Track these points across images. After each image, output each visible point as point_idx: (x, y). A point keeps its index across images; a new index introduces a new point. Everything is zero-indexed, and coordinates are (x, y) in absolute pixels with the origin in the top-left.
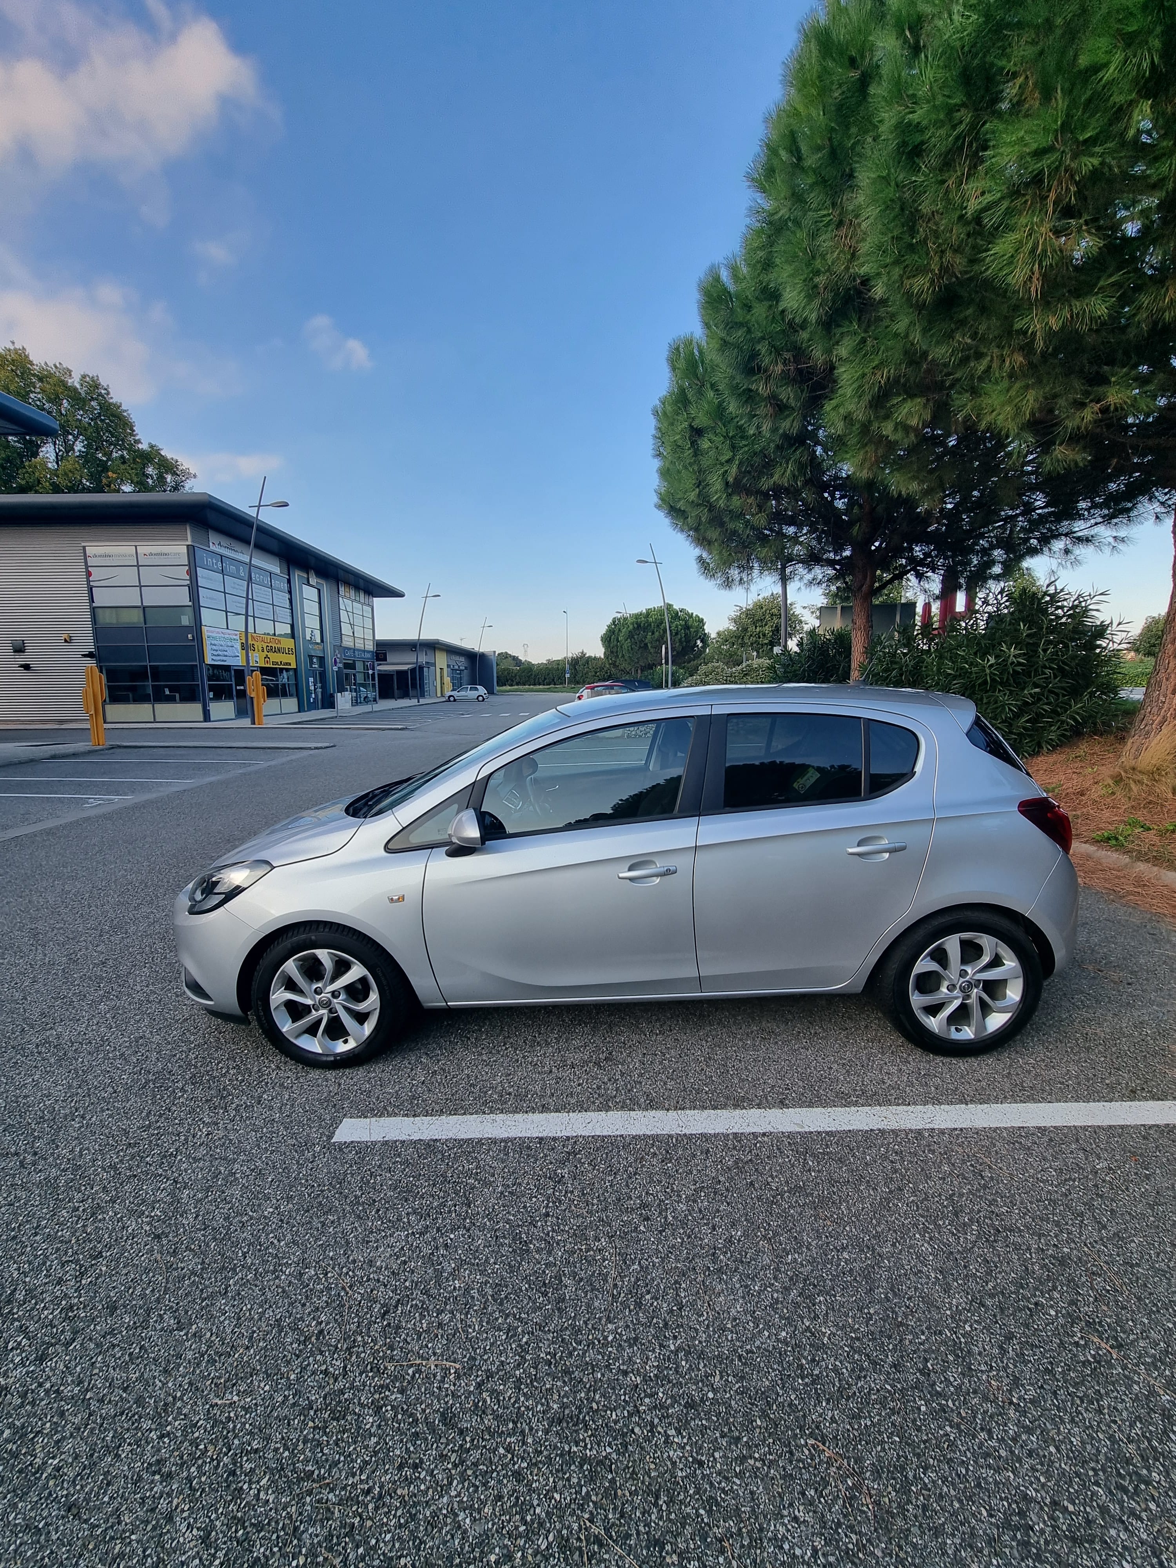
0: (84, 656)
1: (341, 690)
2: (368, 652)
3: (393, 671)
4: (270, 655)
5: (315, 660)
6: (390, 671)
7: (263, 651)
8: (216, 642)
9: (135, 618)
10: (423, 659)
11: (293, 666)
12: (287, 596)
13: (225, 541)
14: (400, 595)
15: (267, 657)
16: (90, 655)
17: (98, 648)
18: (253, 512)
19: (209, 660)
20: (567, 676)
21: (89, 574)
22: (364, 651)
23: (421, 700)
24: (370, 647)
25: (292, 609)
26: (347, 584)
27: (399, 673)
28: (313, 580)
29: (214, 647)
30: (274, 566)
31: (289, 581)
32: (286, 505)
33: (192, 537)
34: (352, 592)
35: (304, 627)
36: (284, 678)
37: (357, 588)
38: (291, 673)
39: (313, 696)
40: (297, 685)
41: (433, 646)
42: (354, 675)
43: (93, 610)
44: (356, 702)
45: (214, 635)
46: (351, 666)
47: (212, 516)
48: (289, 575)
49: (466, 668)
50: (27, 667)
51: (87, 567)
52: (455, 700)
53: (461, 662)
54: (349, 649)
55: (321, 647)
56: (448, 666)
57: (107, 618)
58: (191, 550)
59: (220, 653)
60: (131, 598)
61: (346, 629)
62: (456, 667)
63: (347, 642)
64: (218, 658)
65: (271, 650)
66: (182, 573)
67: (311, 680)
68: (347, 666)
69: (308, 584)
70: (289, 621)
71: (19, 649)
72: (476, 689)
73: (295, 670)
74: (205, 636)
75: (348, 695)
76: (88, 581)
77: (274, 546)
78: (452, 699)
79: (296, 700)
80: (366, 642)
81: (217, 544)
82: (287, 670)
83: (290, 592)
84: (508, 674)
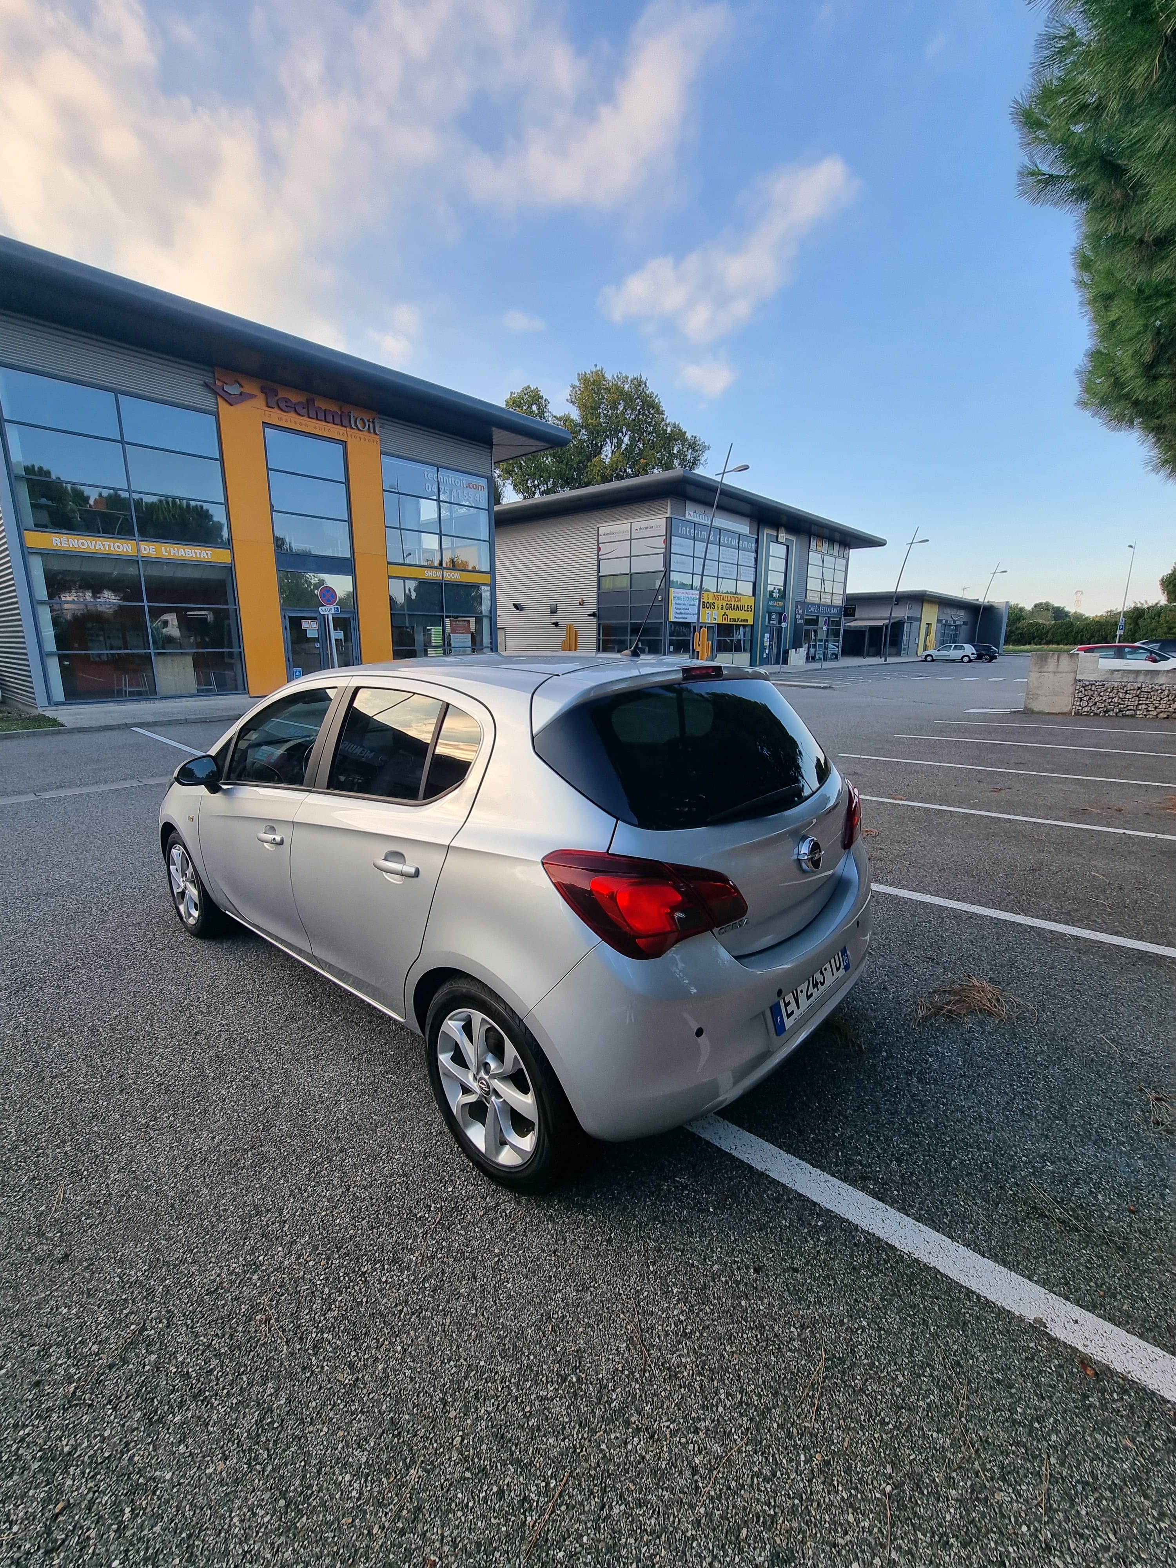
0: (590, 615)
1: (796, 645)
2: (835, 607)
3: (866, 627)
4: (728, 612)
5: (773, 617)
6: (861, 627)
7: (722, 609)
8: (680, 602)
9: (624, 583)
10: (901, 613)
11: (750, 622)
12: (754, 555)
13: (700, 509)
14: (879, 543)
15: (725, 614)
16: (594, 615)
17: (599, 609)
18: (718, 479)
19: (672, 619)
20: (1119, 632)
21: (599, 549)
22: (831, 606)
23: (888, 659)
24: (838, 601)
25: (756, 568)
26: (821, 537)
27: (872, 628)
28: (783, 536)
29: (678, 606)
30: (743, 527)
31: (757, 541)
32: (746, 468)
33: (671, 510)
34: (825, 546)
35: (766, 584)
36: (740, 635)
37: (831, 541)
38: (748, 629)
39: (767, 651)
40: (751, 641)
41: (920, 599)
42: (816, 632)
43: (599, 578)
44: (810, 658)
45: (679, 595)
46: (815, 622)
47: (690, 490)
48: (758, 535)
49: (965, 623)
50: (556, 624)
51: (598, 544)
52: (933, 660)
53: (960, 617)
54: (813, 604)
55: (781, 604)
56: (939, 621)
57: (607, 584)
58: (669, 521)
59: (683, 611)
60: (623, 567)
61: (813, 584)
62: (952, 622)
63: (812, 598)
64: (680, 616)
65: (731, 607)
66: (660, 543)
67: (767, 636)
68: (808, 622)
69: (777, 541)
70: (752, 579)
71: (554, 611)
72: (962, 648)
73: (752, 626)
74: (671, 597)
75: (803, 651)
76: (598, 555)
77: (746, 508)
78: (929, 658)
79: (749, 655)
80: (835, 597)
81: (693, 514)
82: (744, 626)
83: (757, 552)
84: (1037, 630)
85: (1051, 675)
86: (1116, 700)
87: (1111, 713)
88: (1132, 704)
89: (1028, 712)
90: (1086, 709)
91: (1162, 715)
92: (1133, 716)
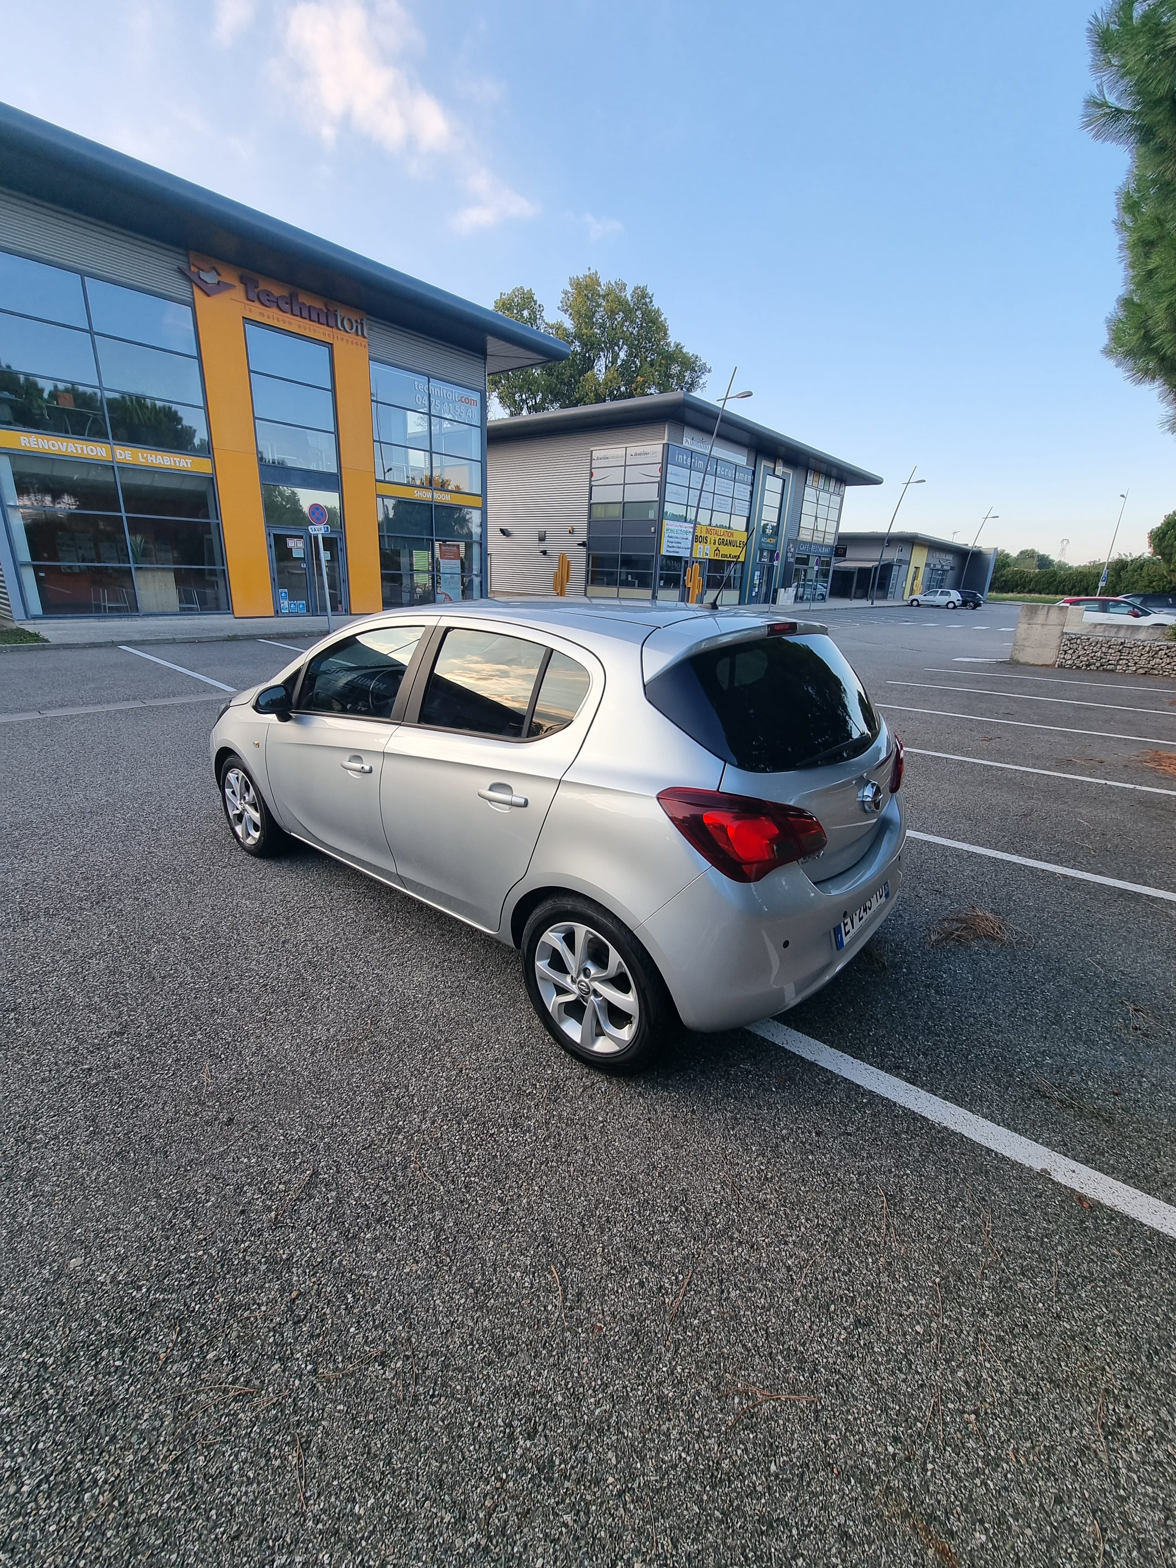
0: (579, 545)
1: (786, 585)
2: (827, 546)
3: (855, 568)
4: (721, 547)
5: (765, 554)
6: (851, 568)
7: (714, 544)
8: (672, 535)
9: (616, 512)
10: (891, 555)
11: (742, 559)
12: (749, 488)
13: (698, 435)
14: (875, 481)
15: (717, 549)
16: (583, 544)
17: (589, 538)
18: (720, 405)
19: (664, 552)
20: (1102, 584)
21: (592, 475)
22: (822, 546)
23: (875, 602)
24: (830, 540)
25: (751, 502)
26: (818, 472)
27: (861, 570)
28: (780, 469)
29: (671, 540)
30: (740, 458)
31: (754, 473)
32: (749, 394)
33: (669, 436)
34: (822, 481)
35: (760, 519)
36: (729, 572)
37: (828, 476)
38: (739, 566)
39: (756, 590)
40: (741, 578)
41: (910, 541)
42: (805, 571)
43: (590, 505)
44: (798, 598)
45: (672, 528)
46: (805, 561)
47: (690, 415)
48: (755, 467)
49: (952, 568)
50: (544, 553)
51: (591, 468)
52: (918, 605)
53: (948, 561)
54: (805, 543)
55: (773, 541)
56: (927, 565)
57: (599, 513)
58: (666, 447)
59: (675, 545)
60: (614, 495)
61: (806, 522)
62: (939, 567)
63: (805, 536)
64: (672, 549)
65: (723, 542)
66: (655, 471)
67: (757, 573)
68: (799, 561)
69: (774, 475)
70: (747, 514)
71: (542, 539)
72: (948, 594)
73: (743, 563)
74: (664, 529)
75: (792, 591)
76: (591, 481)
77: (745, 437)
78: (915, 603)
79: (738, 592)
80: (827, 536)
81: (691, 441)
82: (736, 563)
83: (752, 485)
84: (1021, 578)
85: (1039, 627)
86: (1099, 654)
87: (1092, 667)
88: (1113, 659)
89: (1013, 663)
90: (1069, 662)
91: (1141, 671)
92: (1112, 671)
